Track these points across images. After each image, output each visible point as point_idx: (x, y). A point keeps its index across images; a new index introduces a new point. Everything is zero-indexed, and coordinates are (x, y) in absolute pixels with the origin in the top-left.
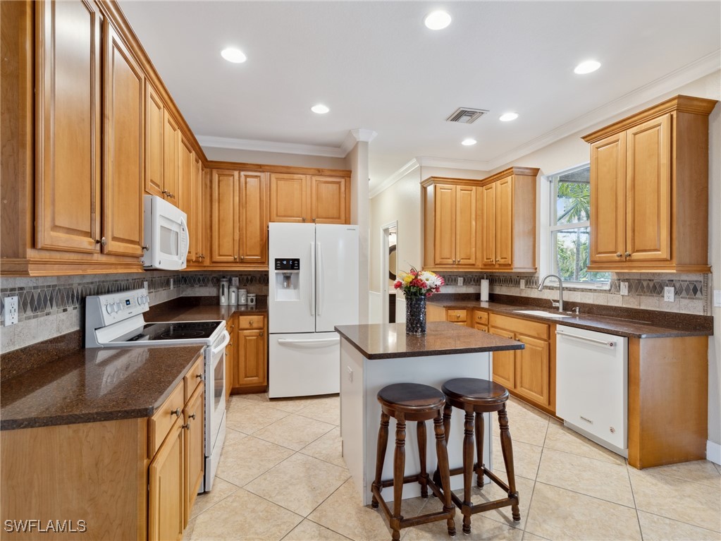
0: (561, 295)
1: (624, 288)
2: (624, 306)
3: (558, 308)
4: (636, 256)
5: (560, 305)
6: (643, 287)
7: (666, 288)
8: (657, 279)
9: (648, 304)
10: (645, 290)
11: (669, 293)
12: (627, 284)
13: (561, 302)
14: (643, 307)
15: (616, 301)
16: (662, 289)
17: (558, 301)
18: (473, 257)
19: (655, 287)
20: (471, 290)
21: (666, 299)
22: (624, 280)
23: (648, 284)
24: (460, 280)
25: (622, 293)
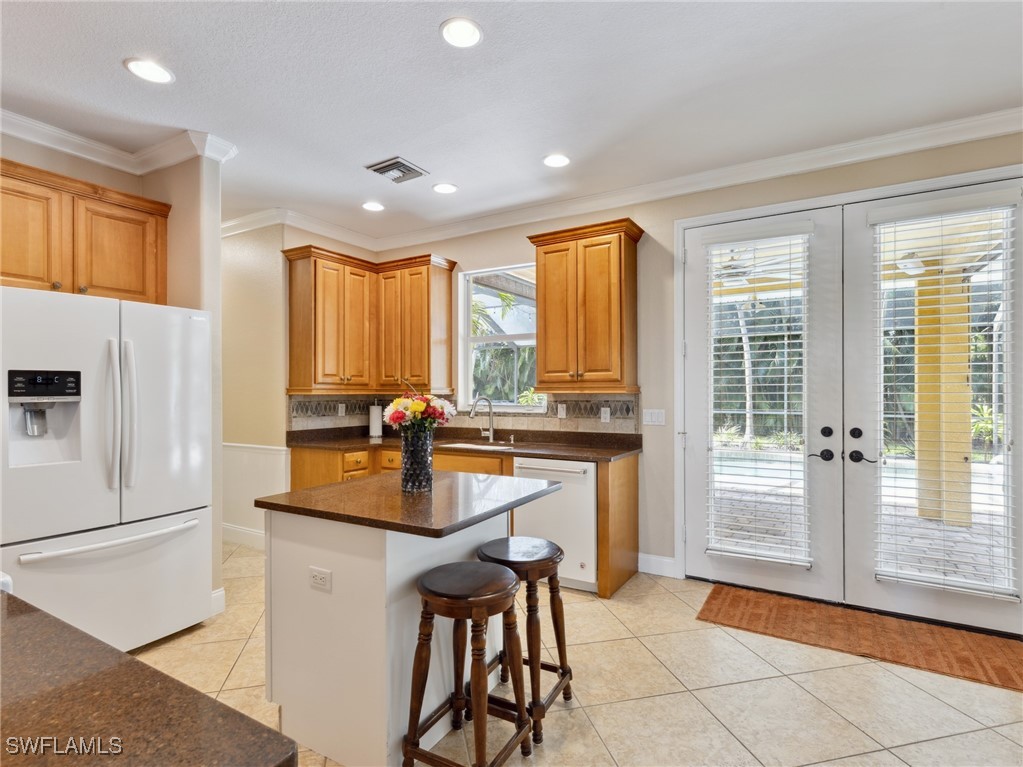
0: (491, 422)
1: (562, 410)
2: (562, 430)
3: (487, 438)
4: (588, 375)
5: (490, 434)
6: (580, 409)
7: (603, 409)
8: (594, 400)
9: (585, 426)
10: (583, 411)
11: (605, 412)
12: (564, 406)
13: (491, 430)
14: (580, 430)
15: (552, 425)
16: (599, 409)
17: (488, 430)
18: (366, 373)
19: (592, 408)
20: (354, 422)
21: (603, 420)
22: (561, 402)
23: (586, 407)
24: (342, 408)
25: (559, 416)
